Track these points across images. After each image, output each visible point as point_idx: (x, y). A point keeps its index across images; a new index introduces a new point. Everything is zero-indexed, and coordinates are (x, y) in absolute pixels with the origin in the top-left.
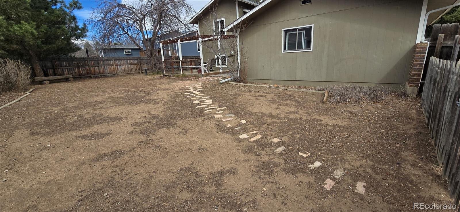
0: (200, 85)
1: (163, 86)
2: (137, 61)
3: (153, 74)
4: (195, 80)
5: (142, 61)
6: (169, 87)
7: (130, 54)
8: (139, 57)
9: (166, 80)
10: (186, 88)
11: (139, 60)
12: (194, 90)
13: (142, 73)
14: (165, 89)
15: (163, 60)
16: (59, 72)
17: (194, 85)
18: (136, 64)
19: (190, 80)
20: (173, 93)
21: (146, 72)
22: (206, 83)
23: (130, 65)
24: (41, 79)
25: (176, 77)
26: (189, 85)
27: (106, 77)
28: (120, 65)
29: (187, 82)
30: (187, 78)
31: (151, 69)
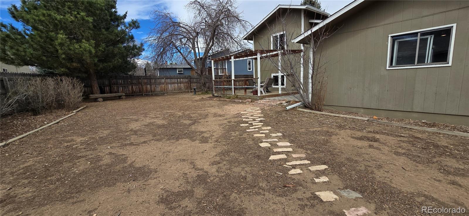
0: (260, 111)
1: (213, 110)
2: (187, 80)
3: (202, 93)
4: (251, 103)
5: (192, 80)
6: (220, 112)
7: (182, 73)
8: (189, 76)
9: (216, 101)
10: (242, 115)
11: (189, 79)
12: (254, 120)
13: (191, 92)
14: (215, 115)
15: (214, 79)
16: (114, 90)
17: (251, 111)
18: (186, 82)
19: (244, 103)
20: (225, 121)
21: (195, 92)
22: (266, 108)
23: (180, 84)
24: (96, 96)
25: (227, 99)
26: (245, 111)
27: (157, 95)
28: (171, 84)
29: (241, 105)
30: (241, 101)
31: (200, 88)
